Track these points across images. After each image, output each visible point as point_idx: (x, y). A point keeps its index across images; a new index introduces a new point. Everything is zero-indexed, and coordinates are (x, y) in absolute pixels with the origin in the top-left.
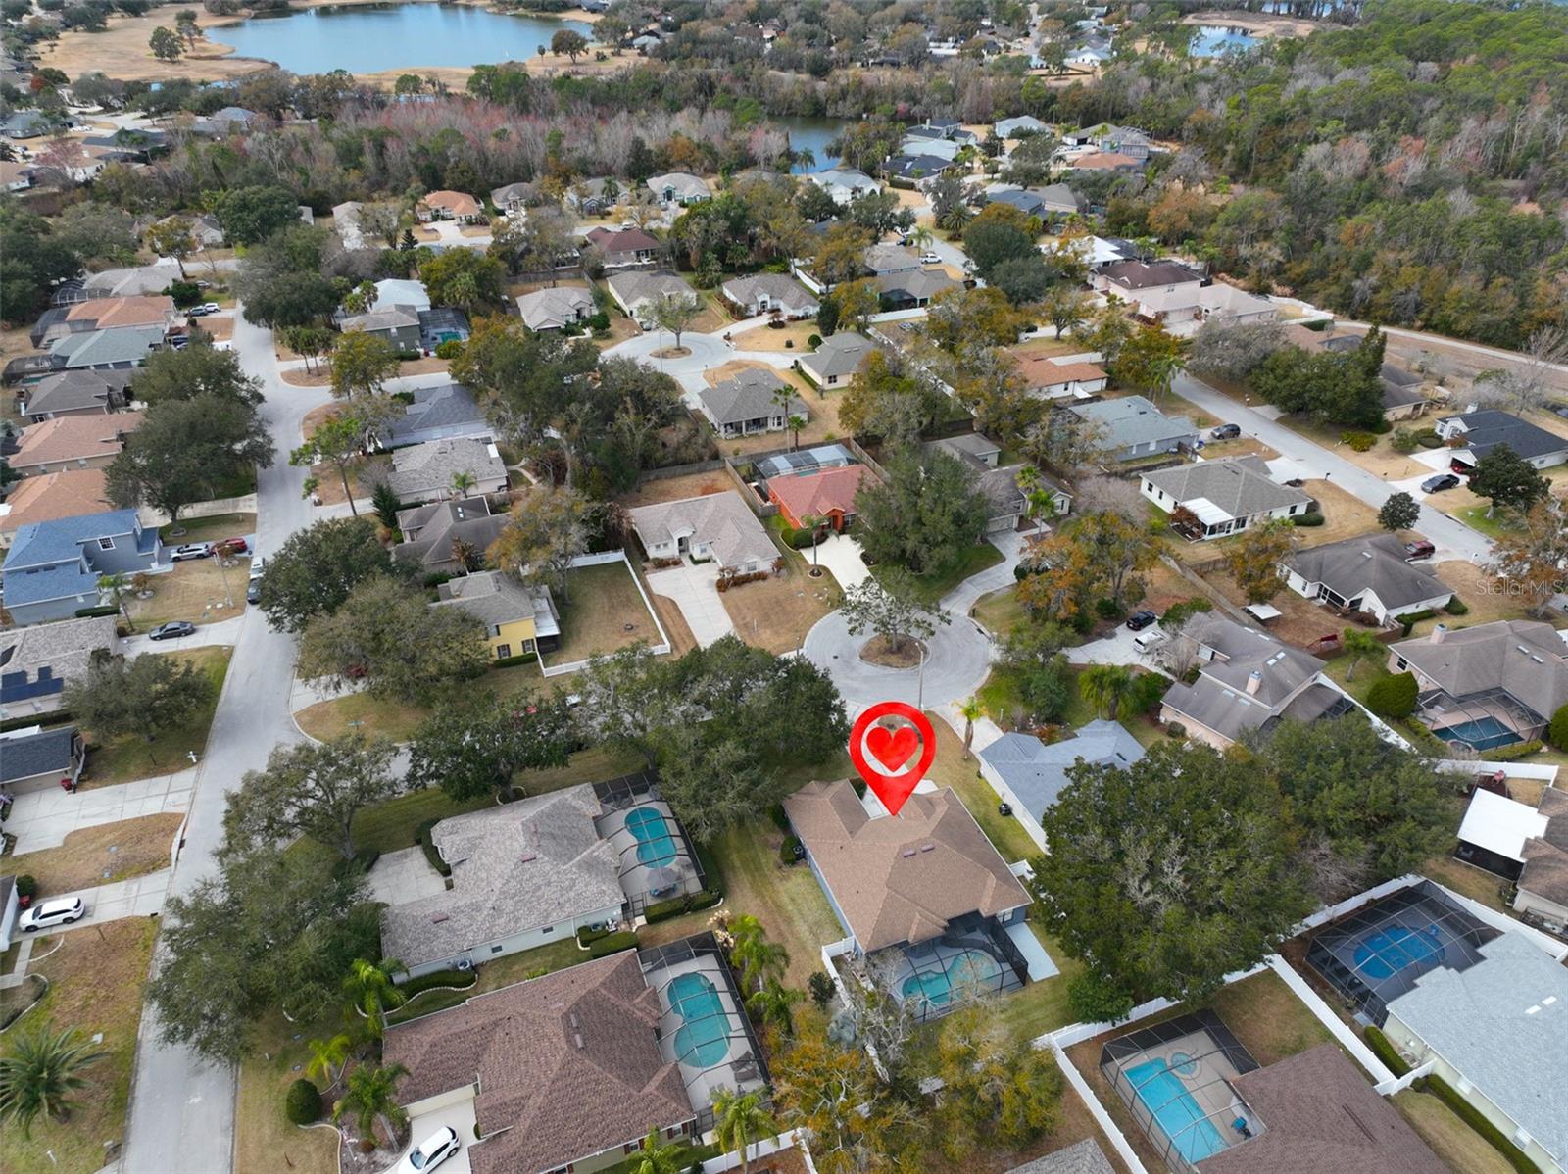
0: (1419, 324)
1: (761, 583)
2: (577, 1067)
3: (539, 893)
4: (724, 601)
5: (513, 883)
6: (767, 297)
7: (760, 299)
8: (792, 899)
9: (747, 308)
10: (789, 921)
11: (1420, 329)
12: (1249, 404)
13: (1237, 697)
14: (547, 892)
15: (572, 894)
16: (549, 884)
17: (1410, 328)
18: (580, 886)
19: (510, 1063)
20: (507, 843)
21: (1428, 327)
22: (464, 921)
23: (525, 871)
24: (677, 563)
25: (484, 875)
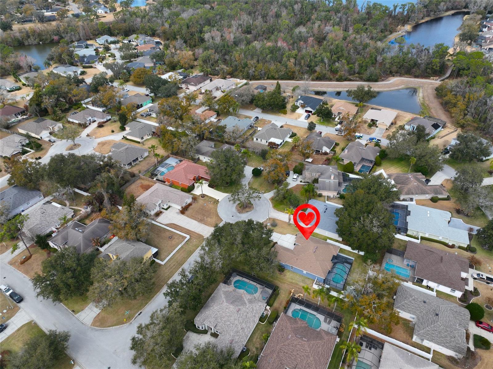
0: (266, 78)
1: (191, 207)
2: (311, 345)
3: (248, 317)
4: (188, 216)
5: (240, 319)
6: (90, 118)
7: (88, 119)
8: (292, 279)
9: (86, 123)
10: (297, 284)
11: (266, 80)
12: (252, 110)
13: (330, 181)
14: (249, 315)
15: (255, 311)
16: (248, 313)
17: (264, 80)
18: (255, 308)
19: (293, 358)
20: (227, 310)
21: (268, 78)
22: (237, 338)
23: (240, 314)
24: (161, 212)
25: (229, 323)
